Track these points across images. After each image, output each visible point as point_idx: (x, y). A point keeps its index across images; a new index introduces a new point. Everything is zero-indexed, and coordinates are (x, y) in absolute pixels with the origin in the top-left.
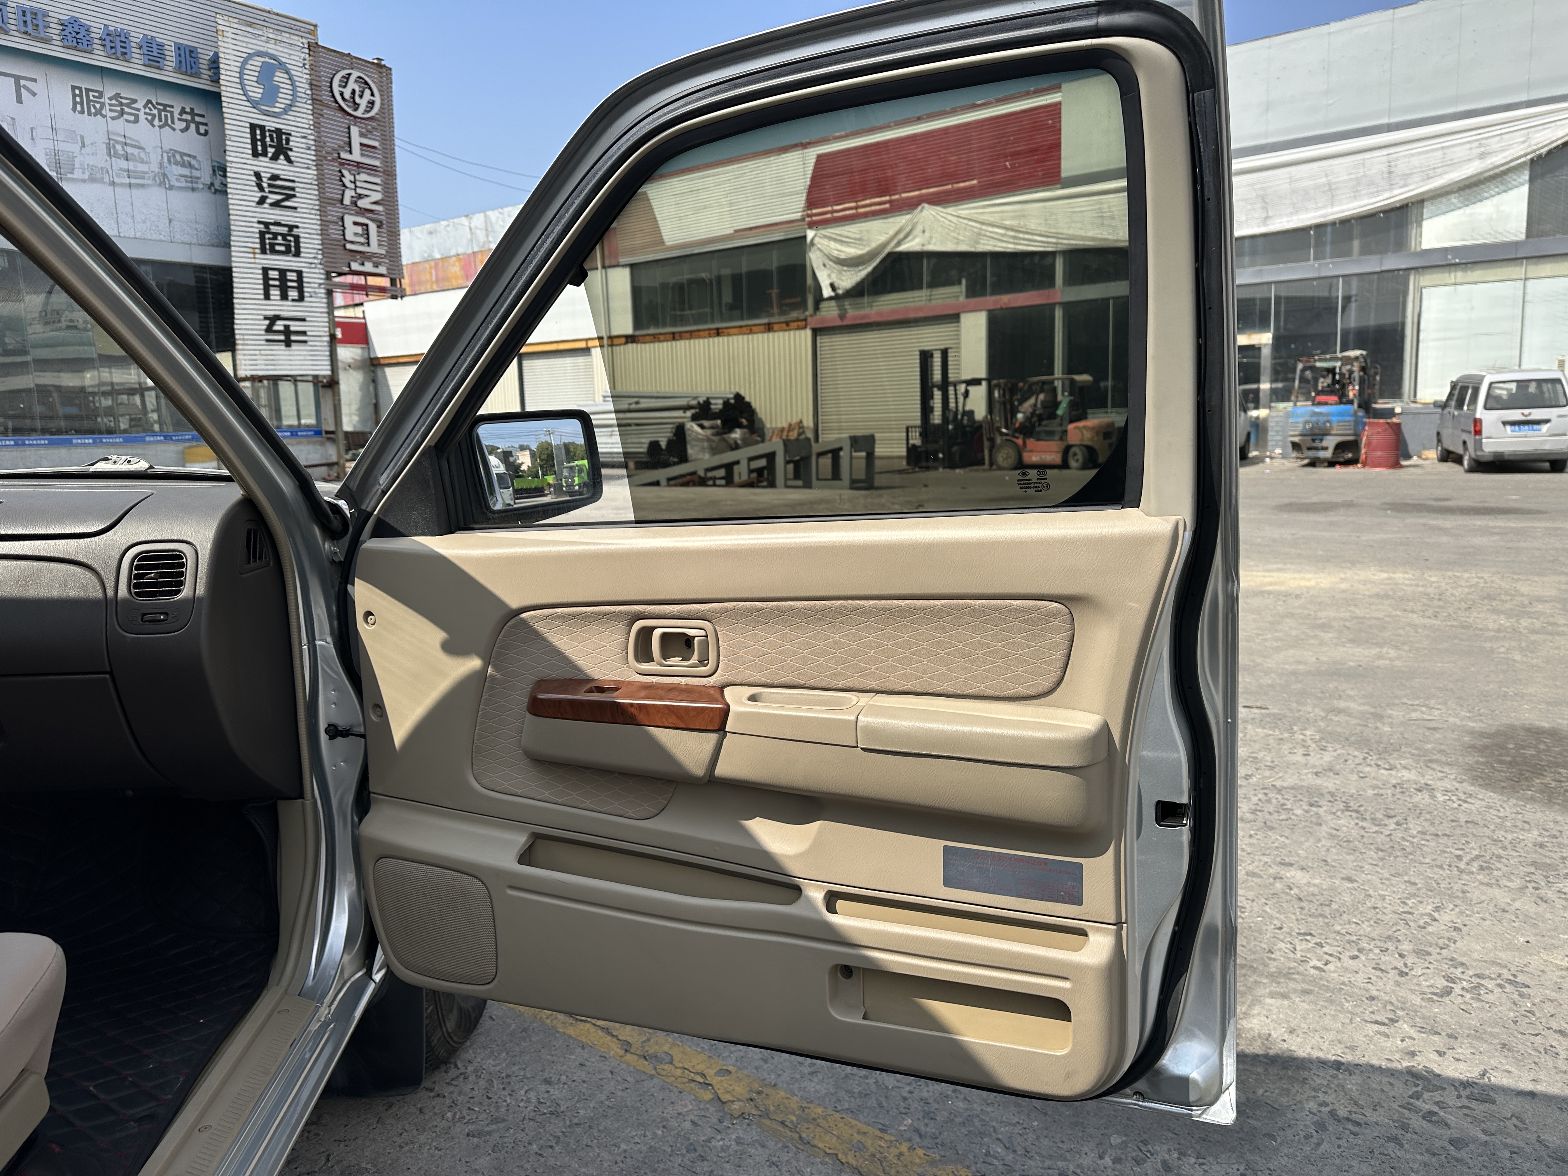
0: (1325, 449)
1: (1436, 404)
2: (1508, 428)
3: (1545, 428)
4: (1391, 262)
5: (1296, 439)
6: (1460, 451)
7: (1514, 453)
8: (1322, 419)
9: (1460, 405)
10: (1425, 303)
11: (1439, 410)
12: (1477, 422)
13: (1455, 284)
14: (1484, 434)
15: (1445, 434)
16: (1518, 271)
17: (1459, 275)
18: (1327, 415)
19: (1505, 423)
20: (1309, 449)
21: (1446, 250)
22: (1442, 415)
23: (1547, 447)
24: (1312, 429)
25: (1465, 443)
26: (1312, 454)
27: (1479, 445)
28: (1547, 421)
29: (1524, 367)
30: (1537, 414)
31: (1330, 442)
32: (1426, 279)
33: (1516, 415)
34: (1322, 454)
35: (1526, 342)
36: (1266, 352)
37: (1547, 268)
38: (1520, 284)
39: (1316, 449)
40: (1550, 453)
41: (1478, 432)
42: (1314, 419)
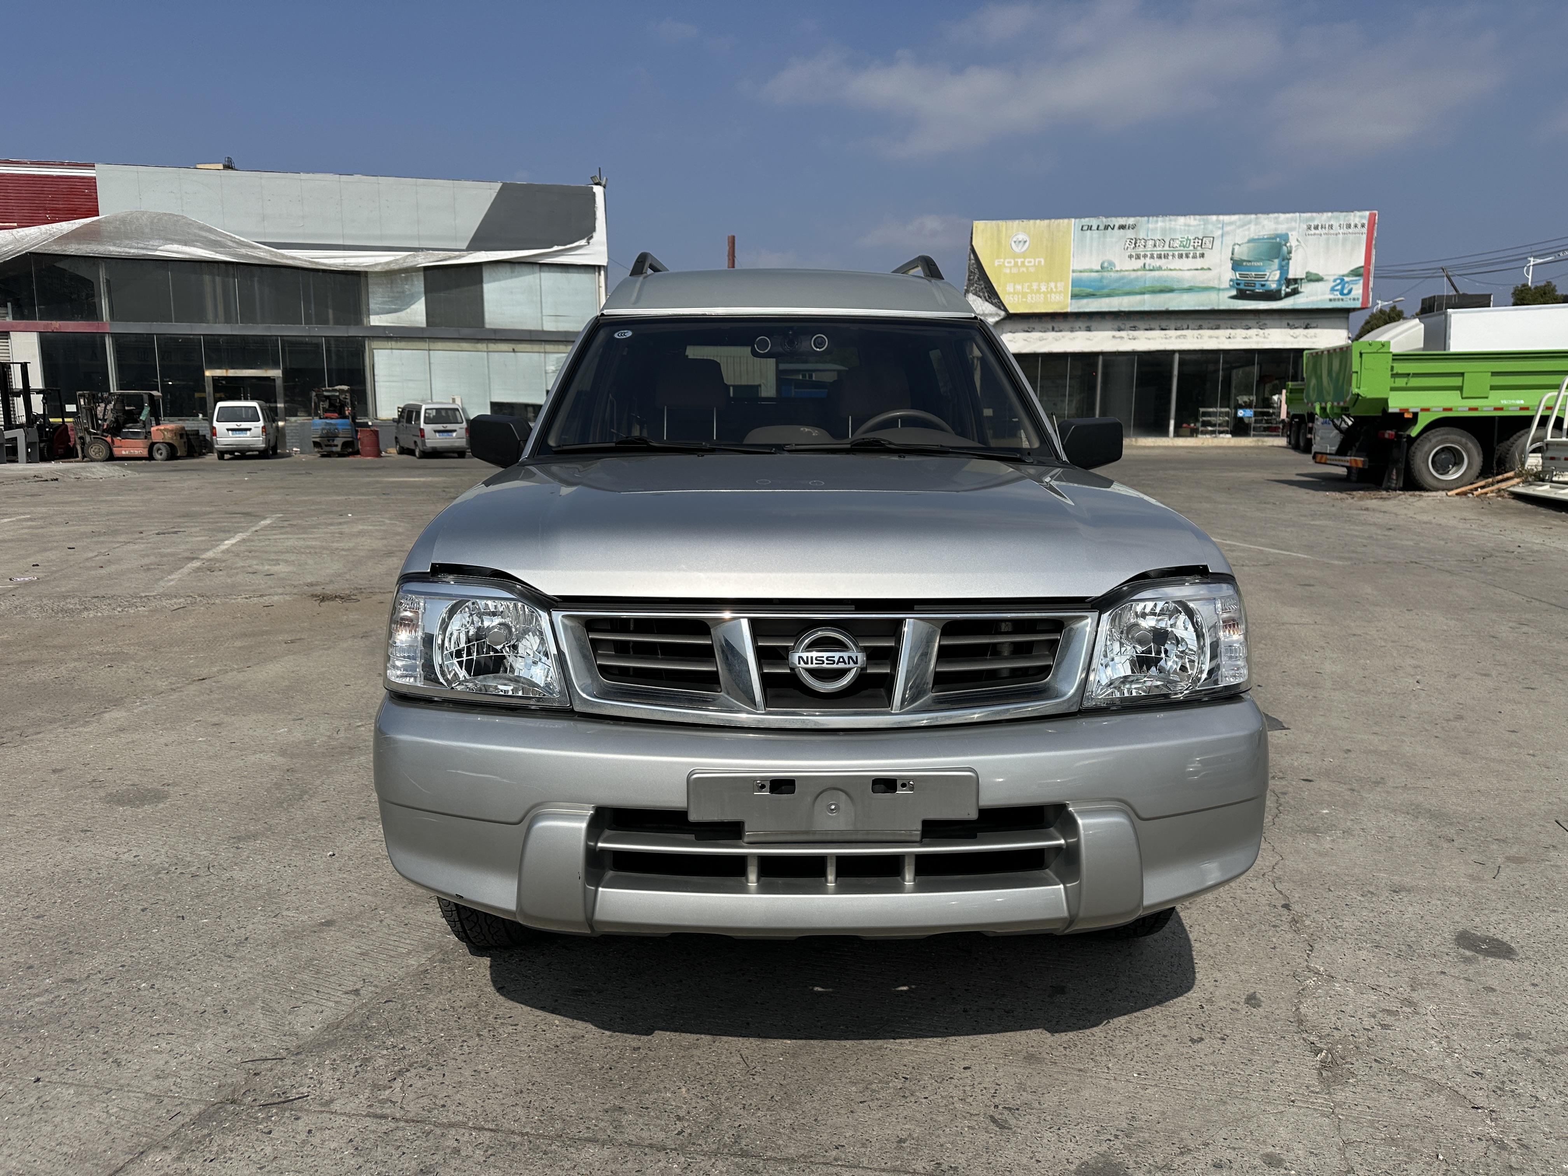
0: (336, 446)
1: (394, 420)
2: (437, 434)
3: (454, 434)
4: (353, 332)
5: (317, 440)
6: (412, 447)
7: (441, 448)
8: (332, 427)
9: (409, 421)
10: (376, 359)
11: (395, 424)
12: (422, 430)
13: (392, 349)
14: (426, 437)
15: (400, 437)
16: (425, 345)
17: (393, 344)
18: (335, 425)
19: (436, 431)
20: (326, 446)
21: (385, 328)
22: (397, 427)
23: (456, 444)
24: (327, 433)
25: (415, 442)
26: (328, 449)
27: (424, 443)
28: (455, 431)
29: (434, 400)
30: (450, 427)
31: (339, 442)
32: (375, 344)
33: (440, 427)
34: (334, 449)
35: (433, 386)
36: (279, 383)
37: (439, 345)
38: (426, 352)
39: (330, 446)
40: (458, 448)
41: (423, 436)
42: (328, 427)
